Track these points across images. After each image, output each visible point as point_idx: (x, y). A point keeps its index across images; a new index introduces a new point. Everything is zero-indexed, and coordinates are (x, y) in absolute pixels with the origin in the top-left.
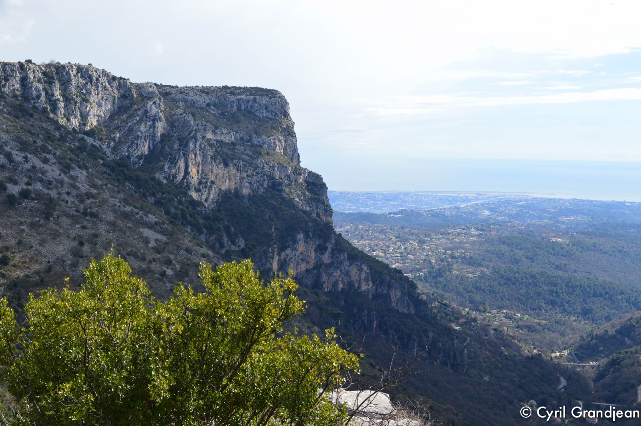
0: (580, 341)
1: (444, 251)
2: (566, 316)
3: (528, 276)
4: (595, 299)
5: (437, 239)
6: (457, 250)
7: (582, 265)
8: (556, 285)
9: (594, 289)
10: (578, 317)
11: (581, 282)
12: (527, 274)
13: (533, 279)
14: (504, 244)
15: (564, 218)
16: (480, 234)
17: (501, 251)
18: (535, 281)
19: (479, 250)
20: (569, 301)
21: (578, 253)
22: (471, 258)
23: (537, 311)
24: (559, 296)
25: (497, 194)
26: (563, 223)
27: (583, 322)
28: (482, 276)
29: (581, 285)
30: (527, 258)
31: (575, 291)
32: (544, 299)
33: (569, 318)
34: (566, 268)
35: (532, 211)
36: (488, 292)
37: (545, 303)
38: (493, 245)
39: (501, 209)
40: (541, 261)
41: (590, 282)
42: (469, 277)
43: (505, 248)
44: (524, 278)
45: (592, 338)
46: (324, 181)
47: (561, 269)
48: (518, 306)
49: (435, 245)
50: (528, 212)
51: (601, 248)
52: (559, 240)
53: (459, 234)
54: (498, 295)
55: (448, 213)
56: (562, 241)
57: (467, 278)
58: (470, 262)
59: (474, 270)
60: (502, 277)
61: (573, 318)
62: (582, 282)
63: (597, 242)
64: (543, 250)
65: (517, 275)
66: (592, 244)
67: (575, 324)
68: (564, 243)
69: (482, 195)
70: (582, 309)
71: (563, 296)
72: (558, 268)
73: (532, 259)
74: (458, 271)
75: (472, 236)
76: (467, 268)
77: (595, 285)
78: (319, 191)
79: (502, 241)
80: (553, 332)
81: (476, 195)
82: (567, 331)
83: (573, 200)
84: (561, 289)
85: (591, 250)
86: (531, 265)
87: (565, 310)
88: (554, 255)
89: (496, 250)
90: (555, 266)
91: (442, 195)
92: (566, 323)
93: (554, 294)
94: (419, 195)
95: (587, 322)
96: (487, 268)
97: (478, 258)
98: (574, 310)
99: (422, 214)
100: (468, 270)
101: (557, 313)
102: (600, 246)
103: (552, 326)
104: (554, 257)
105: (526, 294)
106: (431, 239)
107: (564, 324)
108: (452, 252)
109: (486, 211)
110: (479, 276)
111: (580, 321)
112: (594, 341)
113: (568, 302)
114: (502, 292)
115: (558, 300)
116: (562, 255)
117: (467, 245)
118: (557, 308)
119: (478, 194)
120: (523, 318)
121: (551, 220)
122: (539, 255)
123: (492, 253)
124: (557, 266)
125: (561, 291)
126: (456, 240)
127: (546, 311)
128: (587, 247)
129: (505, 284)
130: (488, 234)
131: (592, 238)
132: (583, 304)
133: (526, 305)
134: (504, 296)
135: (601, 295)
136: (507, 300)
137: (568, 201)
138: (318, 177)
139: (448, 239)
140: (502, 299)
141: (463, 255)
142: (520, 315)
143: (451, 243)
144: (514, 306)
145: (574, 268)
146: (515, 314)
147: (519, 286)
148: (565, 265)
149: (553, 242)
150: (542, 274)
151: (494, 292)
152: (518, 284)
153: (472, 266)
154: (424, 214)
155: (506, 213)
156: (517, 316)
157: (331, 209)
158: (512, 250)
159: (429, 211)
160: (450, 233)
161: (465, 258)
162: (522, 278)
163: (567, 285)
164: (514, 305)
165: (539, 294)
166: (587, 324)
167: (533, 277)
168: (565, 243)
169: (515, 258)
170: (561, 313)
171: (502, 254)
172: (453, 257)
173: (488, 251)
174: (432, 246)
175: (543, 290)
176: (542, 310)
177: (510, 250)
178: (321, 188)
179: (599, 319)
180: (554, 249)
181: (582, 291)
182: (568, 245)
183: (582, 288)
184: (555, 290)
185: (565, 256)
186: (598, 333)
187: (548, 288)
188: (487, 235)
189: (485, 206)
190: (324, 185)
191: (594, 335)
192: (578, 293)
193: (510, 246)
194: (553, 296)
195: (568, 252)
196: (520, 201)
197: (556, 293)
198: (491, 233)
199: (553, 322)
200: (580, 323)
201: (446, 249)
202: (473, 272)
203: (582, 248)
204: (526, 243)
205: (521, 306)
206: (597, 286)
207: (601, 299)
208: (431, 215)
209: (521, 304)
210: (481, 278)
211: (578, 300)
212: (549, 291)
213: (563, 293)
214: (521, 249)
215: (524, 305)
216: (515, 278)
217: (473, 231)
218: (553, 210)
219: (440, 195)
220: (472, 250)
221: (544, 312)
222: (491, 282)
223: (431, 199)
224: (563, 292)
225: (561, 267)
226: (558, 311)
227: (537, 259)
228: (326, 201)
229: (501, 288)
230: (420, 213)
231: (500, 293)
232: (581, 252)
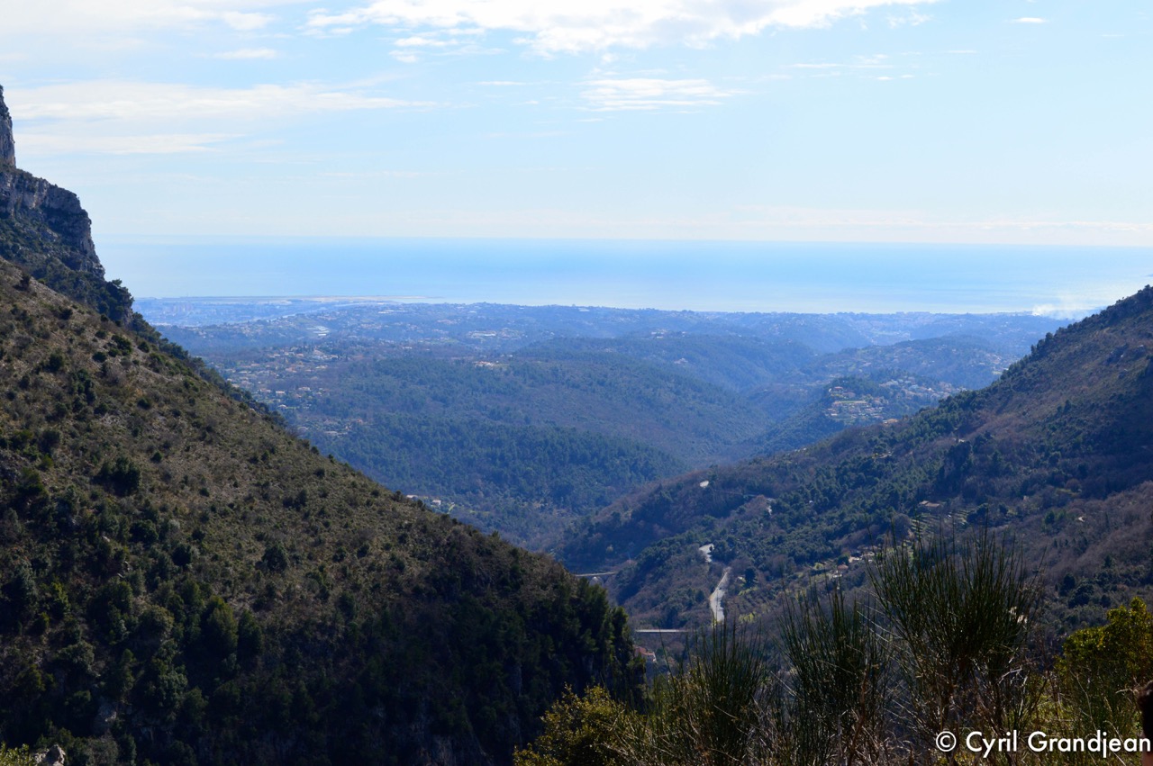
0: (567, 538)
1: (269, 391)
2: (523, 501)
3: (446, 429)
4: (574, 468)
5: (249, 370)
6: (297, 387)
7: (537, 409)
8: (499, 444)
9: (571, 448)
10: (545, 502)
11: (545, 436)
12: (442, 425)
13: (455, 435)
14: (387, 373)
15: (477, 335)
16: (334, 359)
17: (383, 386)
18: (460, 438)
19: (340, 386)
20: (527, 473)
21: (526, 388)
22: (328, 401)
23: (469, 494)
24: (507, 465)
25: (331, 300)
26: (476, 342)
27: (555, 512)
28: (357, 434)
29: (546, 442)
30: (435, 398)
31: (536, 454)
32: (480, 471)
33: (530, 504)
34: (510, 415)
35: (411, 324)
36: (372, 464)
37: (483, 479)
38: (366, 377)
39: (349, 324)
40: (462, 403)
41: (560, 435)
42: (331, 437)
43: (389, 382)
44: (438, 433)
45: (591, 531)
46: (83, 206)
47: (500, 418)
48: (432, 488)
49: (250, 381)
50: (404, 327)
51: (566, 379)
52: (489, 364)
53: (293, 360)
54: (390, 468)
55: (247, 331)
56: (494, 367)
57: (326, 438)
58: (326, 408)
59: (339, 423)
60: (396, 433)
61: (537, 505)
62: (548, 437)
63: (558, 365)
64: (462, 383)
65: (424, 428)
66: (550, 371)
67: (542, 515)
68: (498, 370)
69: (301, 301)
70: (551, 487)
71: (514, 463)
72: (494, 415)
73: (443, 400)
74: (307, 426)
75: (318, 363)
76: (324, 420)
77: (571, 441)
78: (73, 227)
79: (382, 369)
80: (506, 531)
81: (289, 303)
82: (530, 527)
83: (482, 305)
84: (510, 450)
85: (549, 382)
86: (444, 412)
87: (521, 490)
88: (484, 392)
89: (373, 386)
90: (487, 413)
91: (221, 303)
92: (526, 513)
93: (498, 461)
94: (174, 304)
95: (564, 511)
96: (364, 417)
97: (341, 401)
98: (537, 489)
99: (198, 333)
100: (327, 422)
101: (506, 496)
102: (564, 374)
103: (503, 519)
104: (484, 396)
105: (445, 465)
106: (238, 371)
107: (524, 516)
108: (287, 393)
109: (322, 328)
110: (349, 433)
111: (550, 509)
112: (594, 536)
113: (526, 475)
114: (399, 462)
115: (506, 471)
116: (498, 392)
117: (315, 378)
118: (506, 487)
119: (292, 301)
120: (446, 506)
121: (453, 338)
122: (457, 393)
123: (367, 391)
124: (493, 412)
125: (510, 454)
126: (290, 370)
127: (487, 494)
128: (541, 375)
129: (402, 446)
130: (349, 359)
131: (547, 361)
132: (552, 478)
133: (446, 484)
134: (403, 469)
135: (584, 460)
136: (409, 477)
137: (472, 307)
138: (70, 198)
139: (274, 370)
140: (399, 474)
141: (310, 397)
142: (439, 502)
143: (281, 376)
144: (423, 487)
145: (523, 415)
146: (431, 501)
147: (430, 448)
148: (508, 409)
149: (479, 368)
150: (472, 424)
151: (384, 463)
152: (428, 446)
153: (333, 415)
154: (201, 333)
155: (362, 328)
156: (435, 504)
157: (101, 266)
158: (404, 385)
159: (209, 327)
160: (273, 360)
161: (315, 402)
162: (435, 435)
163: (520, 444)
164: (425, 485)
165: (470, 463)
166: (563, 515)
167: (454, 430)
168: (501, 369)
169: (413, 400)
170: (515, 496)
171: (387, 392)
172: (290, 402)
173: (359, 388)
174: (244, 382)
175: (477, 453)
176: (478, 493)
177: (400, 384)
178: (77, 221)
179: (585, 504)
180: (481, 381)
181: (549, 452)
182: (506, 374)
183: (549, 448)
184: (499, 454)
185: (505, 393)
186: (600, 520)
187: (485, 451)
188: (346, 360)
189: (318, 318)
191: (594, 524)
192: (542, 457)
193: (399, 377)
194: (495, 464)
195: (508, 385)
196: (384, 308)
197: (502, 458)
198: (355, 357)
199: (503, 512)
200: (551, 514)
201: (274, 388)
202: (337, 427)
203: (533, 377)
204: (428, 372)
205: (439, 486)
206: (575, 442)
207: (583, 466)
208: (215, 335)
209: (437, 483)
210: (353, 437)
211: (543, 471)
212: (487, 455)
213: (514, 459)
214: (421, 382)
215: (443, 484)
216: (420, 434)
217: (318, 354)
218: (451, 322)
219: (215, 303)
220: (327, 387)
221: (482, 495)
222: (375, 444)
223: (199, 311)
224: (514, 455)
225: (499, 413)
226: (507, 492)
227: (453, 400)
228: (88, 249)
229: (396, 454)
230: (192, 332)
231: (396, 463)
232: (532, 386)
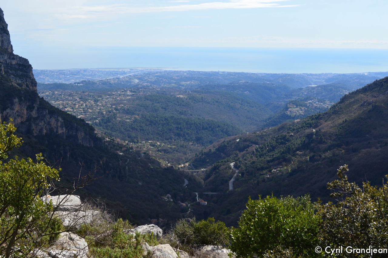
0: (195, 156)
1: (111, 106)
2: (187, 142)
3: (163, 119)
4: (203, 131)
5: (106, 98)
6: (119, 105)
7: (195, 111)
8: (180, 124)
9: (203, 125)
10: (193, 142)
11: (194, 121)
12: (162, 118)
13: (166, 121)
14: (148, 100)
15: (184, 83)
16: (133, 94)
17: (146, 104)
18: (168, 122)
19: (132, 104)
20: (188, 133)
21: (192, 104)
22: (128, 109)
23: (170, 140)
24: (182, 130)
25: (143, 69)
26: (183, 86)
27: (197, 145)
28: (135, 121)
29: (195, 123)
30: (162, 108)
31: (191, 127)
32: (173, 132)
33: (188, 143)
34: (186, 113)
35: (164, 79)
36: (139, 130)
37: (174, 135)
38: (141, 101)
39: (145, 78)
40: (171, 109)
41: (200, 121)
42: (127, 122)
43: (148, 103)
44: (161, 120)
45: (202, 155)
46: (30, 63)
47: (182, 114)
48: (158, 138)
49: (105, 102)
50: (162, 80)
51: (206, 100)
52: (181, 96)
53: (120, 95)
54: (145, 132)
55: (112, 82)
56: (183, 97)
57: (126, 122)
58: (128, 112)
59: (130, 117)
60: (148, 120)
61: (191, 143)
62: (196, 121)
63: (203, 96)
64: (172, 103)
65: (156, 119)
66: (201, 98)
67: (192, 146)
68: (184, 98)
69: (133, 69)
70: (195, 137)
71: (184, 130)
72: (181, 113)
73: (165, 108)
74: (120, 118)
75: (128, 96)
76: (126, 116)
77: (203, 123)
78: (27, 70)
79: (146, 98)
80: (179, 152)
81: (130, 70)
82: (187, 151)
83: (189, 71)
84: (183, 126)
85: (200, 102)
86: (165, 112)
87: (186, 139)
88: (179, 105)
89: (143, 104)
90: (179, 113)
91: (108, 70)
92: (187, 146)
93: (179, 129)
94: (94, 71)
95: (199, 145)
96: (138, 115)
97: (132, 109)
98: (191, 138)
99: (96, 83)
100: (127, 117)
101: (181, 141)
102: (205, 99)
103: (179, 149)
104: (179, 107)
105: (162, 130)
106: (102, 99)
107: (186, 147)
108: (116, 106)
109: (136, 80)
110: (133, 120)
111: (195, 145)
112: (203, 156)
113: (187, 134)
114: (148, 130)
115: (181, 133)
116: (183, 105)
117: (125, 102)
118: (182, 138)
119: (131, 69)
120: (161, 145)
121: (176, 84)
122: (170, 106)
123: (141, 106)
124: (180, 112)
125: (183, 127)
126: (118, 98)
127: (175, 140)
128: (198, 99)
129: (150, 124)
130: (138, 94)
131: (200, 95)
132: (196, 135)
133: (162, 137)
134: (149, 132)
135: (206, 129)
136: (151, 135)
137: (186, 72)
138: (26, 61)
139: (113, 98)
140: (148, 134)
141: (123, 108)
142: (159, 143)
143: (115, 101)
144: (155, 138)
145: (190, 113)
146: (156, 143)
147: (158, 125)
148: (185, 111)
149: (178, 98)
150: (172, 117)
151: (143, 130)
152: (157, 124)
153: (129, 114)
154: (97, 83)
155: (148, 81)
156: (158, 144)
157: (36, 82)
158: (153, 104)
159: (100, 81)
160: (114, 95)
161: (124, 110)
162: (160, 121)
163: (187, 124)
164: (156, 137)
165: (170, 130)
166: (199, 146)
167: (166, 119)
168: (185, 98)
169: (155, 109)
170: (184, 141)
171: (147, 106)
172: (116, 109)
173: (138, 105)
174: (103, 103)
175: (173, 127)
176: (172, 140)
177: (152, 103)
178: (28, 68)
179: (206, 143)
180: (178, 102)
181: (195, 127)
182: (186, 99)
183: (196, 125)
184: (179, 127)
185: (185, 106)
186: (206, 151)
187: (175, 126)
188: (137, 95)
189: (135, 77)
190: (30, 66)
191: (203, 153)
192: (193, 128)
193: (151, 101)
194: (178, 130)
195: (186, 103)
196: (157, 73)
197: (180, 128)
198: (140, 93)
199: (179, 146)
200: (195, 146)
201: (112, 105)
202: (129, 118)
203: (195, 100)
204: (161, 99)
205: (160, 138)
206: (204, 123)
207: (206, 131)
208: (102, 83)
209: (159, 136)
210: (134, 122)
211: (193, 132)
212: (176, 127)
213: (184, 129)
214: (158, 103)
215: (161, 137)
216: (155, 121)
217: (129, 93)
218: (177, 78)
219: (106, 70)
220: (129, 105)
221: (173, 140)
222: (141, 124)
223: (101, 73)
224: (184, 128)
225: (182, 113)
226: (182, 139)
227: (168, 108)
228: (32, 77)
229: (147, 127)
230: (94, 82)
231: (147, 130)
232: (194, 103)
